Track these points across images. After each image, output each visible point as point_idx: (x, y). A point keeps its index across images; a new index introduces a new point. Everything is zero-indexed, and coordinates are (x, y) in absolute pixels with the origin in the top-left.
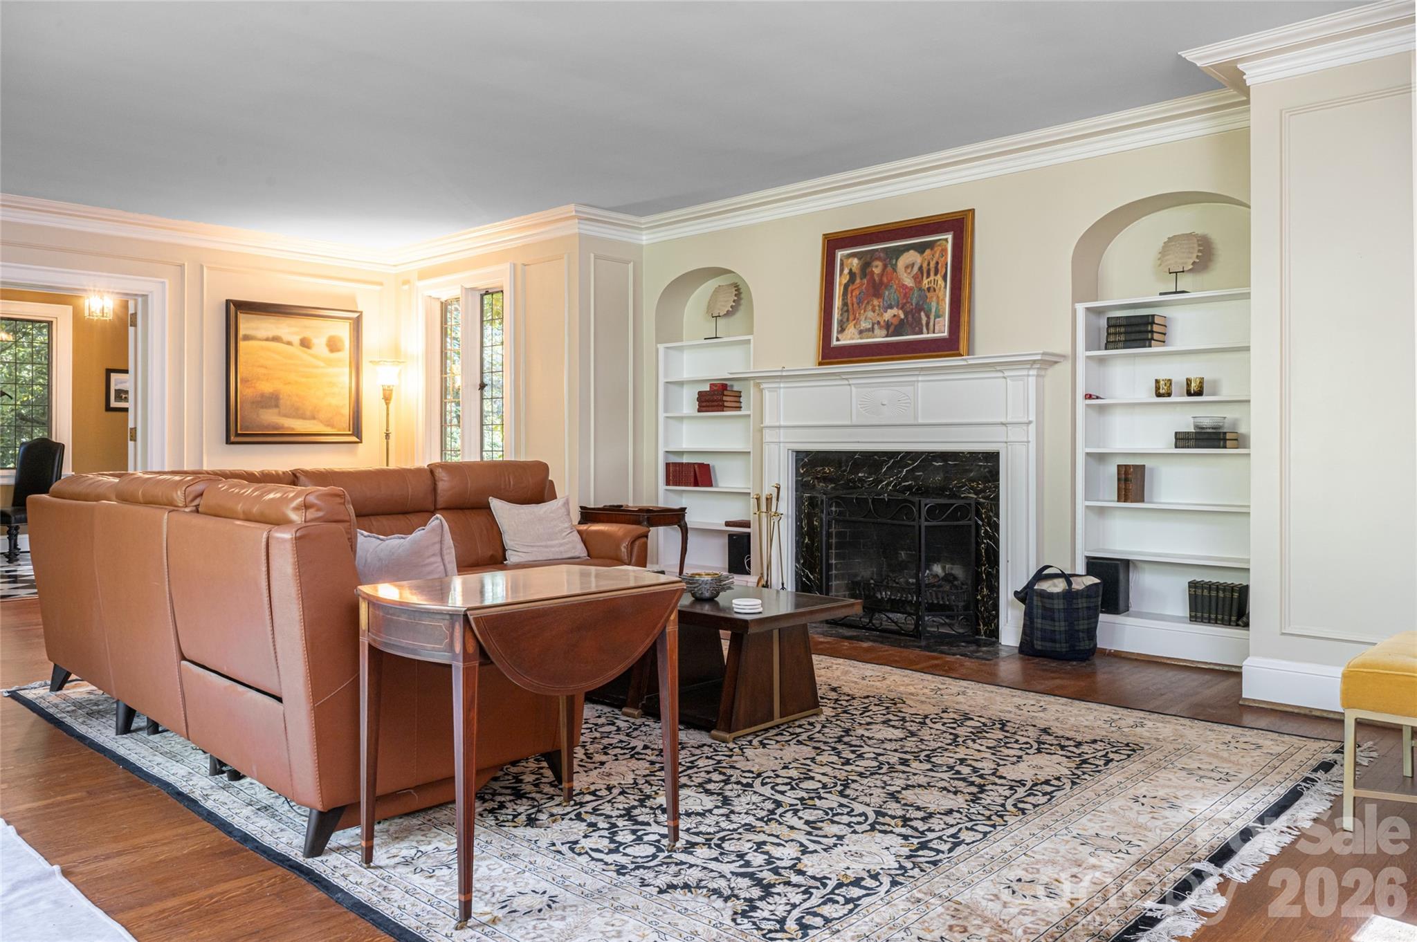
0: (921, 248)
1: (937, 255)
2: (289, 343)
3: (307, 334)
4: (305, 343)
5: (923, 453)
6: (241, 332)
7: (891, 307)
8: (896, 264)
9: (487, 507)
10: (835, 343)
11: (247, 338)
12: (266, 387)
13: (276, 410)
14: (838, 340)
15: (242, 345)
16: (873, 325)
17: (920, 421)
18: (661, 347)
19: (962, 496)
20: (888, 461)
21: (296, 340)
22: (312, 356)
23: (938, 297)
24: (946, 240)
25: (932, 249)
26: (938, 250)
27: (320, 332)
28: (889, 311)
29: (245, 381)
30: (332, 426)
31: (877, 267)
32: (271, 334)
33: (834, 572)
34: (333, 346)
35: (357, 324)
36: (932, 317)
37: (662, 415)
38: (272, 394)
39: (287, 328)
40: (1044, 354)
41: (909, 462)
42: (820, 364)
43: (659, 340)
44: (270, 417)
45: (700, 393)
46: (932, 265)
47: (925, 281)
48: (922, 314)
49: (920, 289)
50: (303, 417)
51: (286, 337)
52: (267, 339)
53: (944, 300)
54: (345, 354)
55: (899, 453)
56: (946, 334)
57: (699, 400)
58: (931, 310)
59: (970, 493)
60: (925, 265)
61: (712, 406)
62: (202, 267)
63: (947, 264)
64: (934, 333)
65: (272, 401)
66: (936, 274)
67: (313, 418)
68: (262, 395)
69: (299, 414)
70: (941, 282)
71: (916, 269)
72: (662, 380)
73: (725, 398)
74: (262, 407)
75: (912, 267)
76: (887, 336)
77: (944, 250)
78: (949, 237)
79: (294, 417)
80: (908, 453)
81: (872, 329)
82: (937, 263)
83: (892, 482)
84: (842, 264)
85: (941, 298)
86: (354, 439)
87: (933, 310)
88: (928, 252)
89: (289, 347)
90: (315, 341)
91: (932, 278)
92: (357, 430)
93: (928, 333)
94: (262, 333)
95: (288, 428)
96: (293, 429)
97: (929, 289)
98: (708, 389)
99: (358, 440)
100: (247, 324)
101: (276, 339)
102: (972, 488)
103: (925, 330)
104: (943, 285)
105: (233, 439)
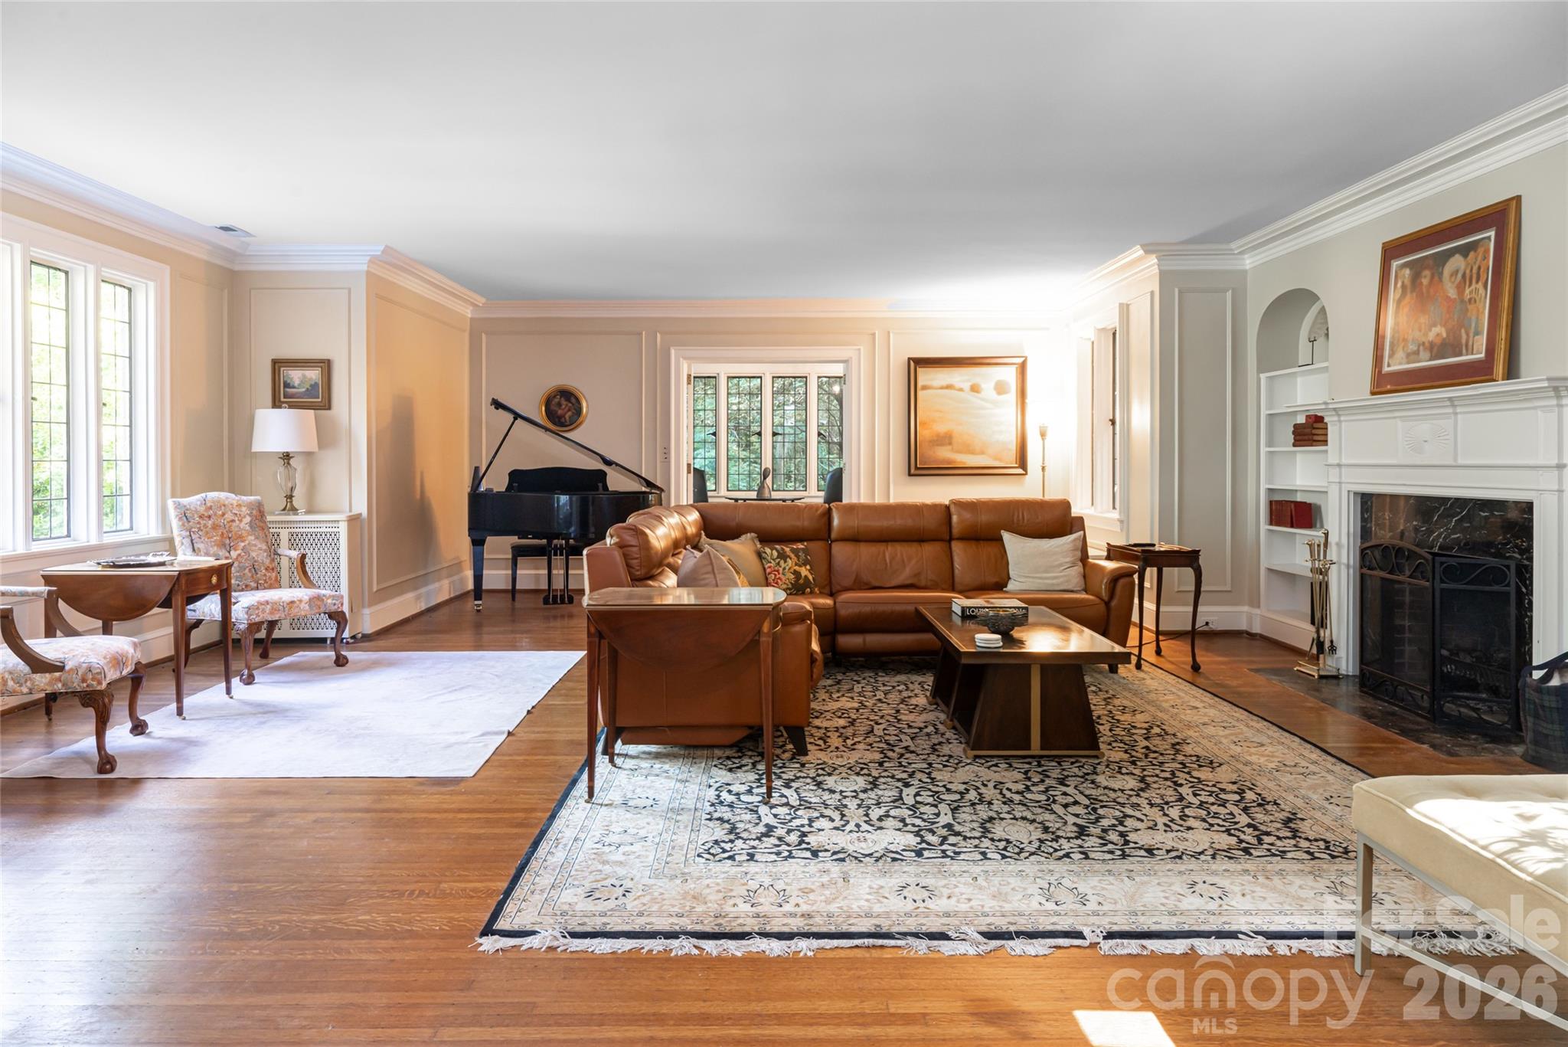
0: (1465, 251)
1: (1479, 258)
2: (961, 390)
3: (977, 380)
4: (975, 389)
5: (1471, 500)
6: (920, 384)
7: (1435, 325)
8: (1442, 272)
9: (1000, 539)
10: (1386, 369)
11: (925, 388)
12: (941, 428)
13: (949, 447)
14: (1389, 366)
15: (920, 393)
16: (1419, 347)
17: (1460, 462)
18: (1263, 376)
19: (1508, 555)
20: (1439, 509)
21: (966, 386)
22: (983, 399)
23: (1478, 311)
24: (1489, 238)
25: (1475, 251)
26: (1481, 250)
27: (988, 377)
28: (1433, 329)
29: (924, 424)
30: (1000, 460)
31: (1425, 277)
32: (944, 383)
33: (1407, 635)
34: (1001, 389)
35: (1023, 368)
36: (1471, 335)
37: (1264, 449)
38: (946, 433)
39: (958, 377)
40: (1549, 379)
41: (1458, 510)
42: (1373, 393)
43: (1261, 369)
44: (944, 454)
45: (1296, 426)
46: (1475, 271)
47: (1467, 291)
48: (1463, 331)
49: (1462, 301)
50: (972, 452)
51: (957, 386)
52: (942, 388)
53: (1483, 313)
54: (1012, 396)
55: (1449, 499)
56: (1482, 356)
57: (1294, 433)
58: (1470, 325)
59: (1514, 552)
60: (1468, 272)
61: (1305, 440)
62: (889, 333)
63: (1488, 269)
64: (1472, 354)
65: (946, 439)
66: (1477, 282)
67: (982, 453)
68: (938, 435)
69: (969, 450)
70: (1482, 291)
71: (1460, 275)
72: (1264, 412)
73: (1314, 431)
74: (938, 445)
75: (1457, 274)
76: (1430, 360)
77: (1487, 251)
78: (1492, 233)
79: (965, 453)
80: (1457, 500)
81: (1417, 353)
82: (1479, 268)
83: (1442, 533)
84: (1396, 276)
85: (1481, 310)
86: (1021, 471)
87: (1473, 325)
88: (1472, 254)
89: (960, 393)
90: (983, 386)
91: (1473, 287)
92: (1023, 463)
93: (1467, 355)
94: (936, 383)
95: (961, 462)
96: (964, 463)
97: (1470, 300)
98: (1304, 421)
99: (1024, 472)
100: (925, 376)
101: (949, 387)
102: (1516, 546)
103: (1464, 351)
104: (1483, 295)
105: (913, 471)
